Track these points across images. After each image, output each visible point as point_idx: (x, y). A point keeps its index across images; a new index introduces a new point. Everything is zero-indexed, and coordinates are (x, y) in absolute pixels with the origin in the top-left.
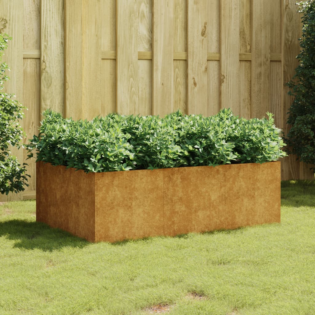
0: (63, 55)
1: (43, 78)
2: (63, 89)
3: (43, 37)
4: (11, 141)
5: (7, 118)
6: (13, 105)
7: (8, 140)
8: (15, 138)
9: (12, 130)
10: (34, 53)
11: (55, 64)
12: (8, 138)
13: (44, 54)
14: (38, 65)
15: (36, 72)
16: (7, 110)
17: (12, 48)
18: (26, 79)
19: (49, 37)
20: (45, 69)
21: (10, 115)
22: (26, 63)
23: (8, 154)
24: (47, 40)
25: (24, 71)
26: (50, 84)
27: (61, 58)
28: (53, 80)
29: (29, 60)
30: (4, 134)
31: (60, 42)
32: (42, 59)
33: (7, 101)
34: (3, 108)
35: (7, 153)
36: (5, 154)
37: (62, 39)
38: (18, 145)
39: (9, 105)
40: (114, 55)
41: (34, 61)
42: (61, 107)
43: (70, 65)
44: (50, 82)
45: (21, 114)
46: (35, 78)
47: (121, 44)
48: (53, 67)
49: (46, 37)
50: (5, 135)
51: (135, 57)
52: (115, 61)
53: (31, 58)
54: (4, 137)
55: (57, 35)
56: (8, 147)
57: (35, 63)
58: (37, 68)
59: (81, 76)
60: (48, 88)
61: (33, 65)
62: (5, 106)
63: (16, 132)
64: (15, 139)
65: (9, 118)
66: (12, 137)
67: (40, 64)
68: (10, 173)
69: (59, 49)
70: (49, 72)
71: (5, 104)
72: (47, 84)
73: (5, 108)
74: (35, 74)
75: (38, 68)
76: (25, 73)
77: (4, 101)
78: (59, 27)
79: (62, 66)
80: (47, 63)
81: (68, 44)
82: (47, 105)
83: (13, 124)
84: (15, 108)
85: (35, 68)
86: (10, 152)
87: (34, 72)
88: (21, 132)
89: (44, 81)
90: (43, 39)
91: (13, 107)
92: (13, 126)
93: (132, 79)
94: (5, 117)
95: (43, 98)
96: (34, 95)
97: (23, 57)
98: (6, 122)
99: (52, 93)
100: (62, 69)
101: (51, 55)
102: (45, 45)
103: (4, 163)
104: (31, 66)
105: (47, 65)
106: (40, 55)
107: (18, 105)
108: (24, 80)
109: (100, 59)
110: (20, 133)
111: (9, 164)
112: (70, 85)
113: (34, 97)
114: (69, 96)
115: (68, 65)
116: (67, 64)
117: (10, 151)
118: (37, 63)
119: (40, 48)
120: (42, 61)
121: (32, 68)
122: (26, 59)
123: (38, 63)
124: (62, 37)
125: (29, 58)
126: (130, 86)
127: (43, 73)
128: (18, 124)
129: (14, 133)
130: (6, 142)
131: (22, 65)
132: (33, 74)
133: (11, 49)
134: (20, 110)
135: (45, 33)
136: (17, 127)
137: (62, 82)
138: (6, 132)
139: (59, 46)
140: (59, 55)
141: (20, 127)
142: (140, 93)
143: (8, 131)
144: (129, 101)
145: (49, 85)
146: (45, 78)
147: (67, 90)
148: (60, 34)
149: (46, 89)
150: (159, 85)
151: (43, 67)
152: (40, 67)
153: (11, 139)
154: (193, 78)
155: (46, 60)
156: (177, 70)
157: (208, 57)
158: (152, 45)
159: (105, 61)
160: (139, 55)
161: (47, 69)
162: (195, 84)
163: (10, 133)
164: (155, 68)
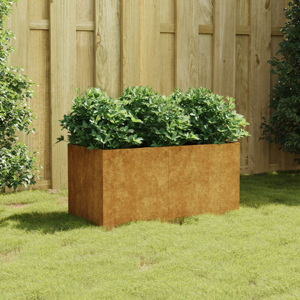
0: (119, 28)
1: (97, 53)
2: (119, 66)
3: (97, 7)
4: (19, 125)
5: (13, 97)
6: (21, 80)
7: (15, 123)
8: (23, 121)
9: (19, 111)
10: (89, 25)
11: (110, 37)
12: (14, 122)
13: (99, 26)
14: (92, 39)
15: (89, 45)
16: (13, 87)
17: (64, 19)
18: (79, 54)
19: (103, 7)
20: (100, 42)
21: (18, 93)
22: (79, 36)
23: (15, 141)
24: (102, 11)
25: (77, 44)
26: (106, 60)
27: (116, 31)
28: (108, 56)
29: (82, 33)
30: (10, 116)
31: (116, 13)
32: (97, 31)
33: (14, 75)
34: (9, 84)
35: (13, 139)
36: (11, 140)
37: (118, 9)
38: (26, 129)
39: (16, 81)
40: (173, 28)
41: (87, 33)
42: (117, 85)
43: (127, 38)
44: (105, 57)
45: (30, 92)
46: (89, 53)
47: (181, 16)
48: (108, 41)
49: (101, 7)
50: (11, 118)
51: (195, 31)
52: (173, 35)
53: (84, 31)
54: (10, 120)
55: (112, 6)
56: (14, 132)
57: (88, 36)
58: (90, 42)
59: (139, 51)
60: (103, 64)
61: (87, 38)
62: (11, 82)
63: (24, 115)
64: (23, 123)
65: (15, 96)
66: (19, 119)
67: (94, 37)
68: (19, 163)
69: (114, 20)
70: (104, 46)
71: (11, 79)
72: (102, 60)
73: (11, 84)
74: (88, 49)
75: (92, 42)
76: (78, 47)
77: (10, 75)
79: (118, 40)
80: (102, 36)
81: (125, 15)
82: (102, 83)
83: (20, 105)
84: (23, 84)
85: (88, 41)
86: (17, 138)
87: (87, 46)
88: (30, 114)
89: (99, 56)
90: (97, 9)
91: (21, 83)
92: (20, 107)
93: (192, 55)
94: (11, 95)
95: (98, 76)
96: (88, 72)
97: (76, 30)
98: (13, 102)
99: (108, 69)
100: (118, 43)
101: (106, 27)
102: (100, 16)
103: (10, 151)
104: (84, 40)
105: (102, 39)
106: (95, 26)
107: (27, 81)
108: (77, 55)
109: (158, 33)
110: (29, 116)
111: (16, 153)
112: (127, 61)
113: (88, 74)
114: (126, 73)
115: (125, 39)
116: (124, 37)
117: (17, 136)
118: (90, 36)
119: (94, 19)
120: (96, 34)
121: (85, 42)
122: (79, 32)
123: (92, 36)
124: (118, 6)
125: (82, 31)
126: (190, 63)
127: (98, 48)
128: (26, 105)
129: (22, 115)
130: (13, 126)
131: (75, 38)
132: (86, 48)
133: (62, 20)
134: (29, 86)
135: (100, 3)
136: (25, 108)
137: (118, 58)
138: (13, 114)
139: (114, 17)
140: (115, 27)
141: (29, 108)
142: (200, 70)
143: (15, 112)
144: (188, 79)
145: (104, 62)
146: (100, 53)
147: (124, 67)
148: (116, 3)
149: (101, 65)
150: (221, 62)
151: (97, 40)
152: (94, 40)
153: (18, 123)
154: (257, 55)
155: (100, 32)
156: (239, 45)
157: (272, 32)
158: (212, 18)
159: (164, 35)
160: (199, 29)
161: (102, 43)
162: (258, 61)
163: (17, 115)
164: (216, 43)
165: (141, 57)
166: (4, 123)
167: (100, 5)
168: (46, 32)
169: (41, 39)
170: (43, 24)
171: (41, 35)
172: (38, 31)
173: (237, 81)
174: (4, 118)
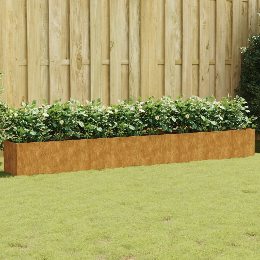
1: (130, 77)
2: (139, 83)
10: (126, 62)
11: (136, 68)
13: (131, 62)
14: (128, 69)
15: (126, 72)
19: (133, 52)
24: (132, 54)
25: (121, 72)
26: (134, 80)
28: (135, 78)
29: (123, 66)
31: (138, 55)
37: (139, 53)
40: (163, 62)
44: (133, 79)
46: (126, 77)
47: (167, 55)
48: (135, 70)
51: (174, 63)
52: (164, 66)
57: (126, 67)
59: (148, 75)
60: (133, 82)
67: (129, 68)
69: (137, 59)
70: (133, 73)
74: (126, 74)
76: (122, 74)
78: (138, 46)
79: (139, 69)
80: (132, 68)
81: (142, 56)
82: (132, 93)
85: (126, 70)
90: (130, 53)
93: (172, 77)
95: (130, 89)
96: (126, 87)
97: (121, 64)
99: (134, 85)
100: (139, 71)
101: (134, 63)
104: (124, 69)
105: (132, 69)
106: (129, 63)
108: (121, 78)
109: (157, 65)
112: (143, 81)
114: (143, 87)
116: (142, 68)
119: (128, 58)
123: (128, 67)
126: (171, 81)
127: (130, 74)
131: (121, 68)
133: (115, 60)
135: (131, 49)
137: (139, 79)
139: (137, 57)
140: (138, 63)
146: (131, 76)
147: (141, 84)
148: (138, 50)
149: (131, 83)
150: (185, 80)
151: (130, 70)
152: (128, 70)
154: (202, 76)
155: (131, 65)
156: (194, 70)
157: (210, 62)
158: (181, 56)
159: (159, 65)
160: (175, 62)
161: (132, 71)
162: (203, 79)
164: (183, 69)
165: (149, 78)
167: (131, 51)
168: (108, 66)
169: (106, 69)
170: (107, 62)
171: (106, 68)
172: (105, 66)
173: (193, 91)
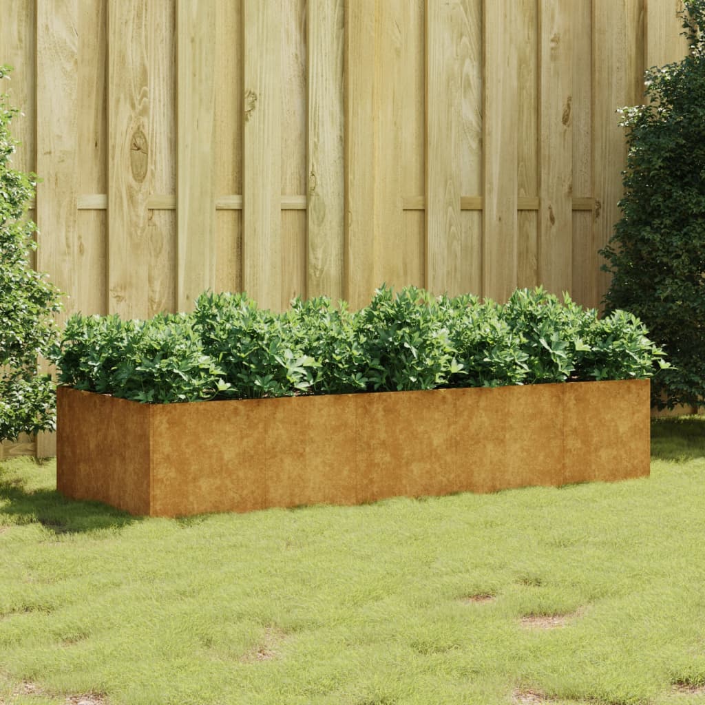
4: (41, 349)
5: (35, 311)
7: (37, 346)
8: (47, 344)
9: (43, 330)
12: (36, 344)
16: (35, 298)
21: (41, 306)
23: (36, 371)
30: (30, 336)
33: (36, 283)
34: (30, 295)
35: (34, 368)
36: (31, 371)
39: (39, 291)
45: (58, 305)
50: (31, 339)
54: (30, 342)
56: (35, 359)
62: (33, 292)
63: (49, 335)
64: (48, 346)
65: (38, 311)
66: (43, 342)
71: (32, 288)
73: (33, 295)
77: (31, 283)
83: (44, 322)
84: (48, 295)
86: (39, 368)
88: (58, 334)
91: (46, 293)
92: (45, 324)
98: (34, 318)
107: (54, 291)
110: (56, 336)
117: (39, 364)
128: (52, 321)
129: (47, 336)
130: (34, 351)
134: (56, 298)
136: (50, 325)
138: (34, 334)
143: (37, 332)
153: (41, 346)
163: (40, 335)
166: (21, 346)
174: (23, 340)
